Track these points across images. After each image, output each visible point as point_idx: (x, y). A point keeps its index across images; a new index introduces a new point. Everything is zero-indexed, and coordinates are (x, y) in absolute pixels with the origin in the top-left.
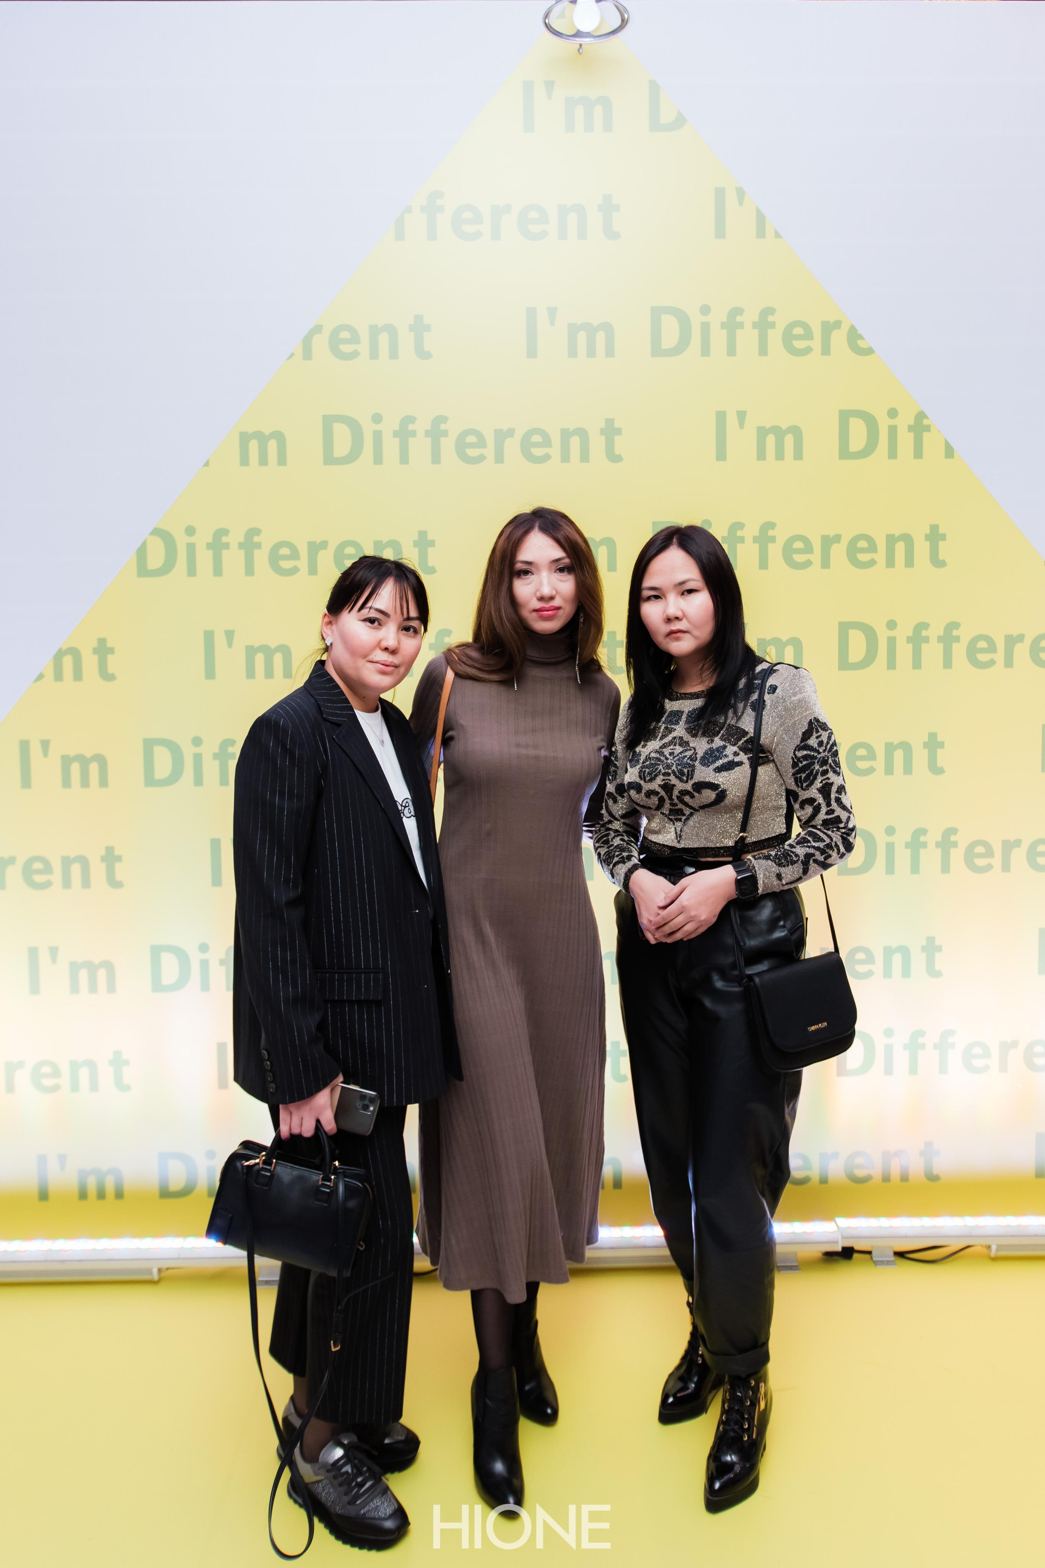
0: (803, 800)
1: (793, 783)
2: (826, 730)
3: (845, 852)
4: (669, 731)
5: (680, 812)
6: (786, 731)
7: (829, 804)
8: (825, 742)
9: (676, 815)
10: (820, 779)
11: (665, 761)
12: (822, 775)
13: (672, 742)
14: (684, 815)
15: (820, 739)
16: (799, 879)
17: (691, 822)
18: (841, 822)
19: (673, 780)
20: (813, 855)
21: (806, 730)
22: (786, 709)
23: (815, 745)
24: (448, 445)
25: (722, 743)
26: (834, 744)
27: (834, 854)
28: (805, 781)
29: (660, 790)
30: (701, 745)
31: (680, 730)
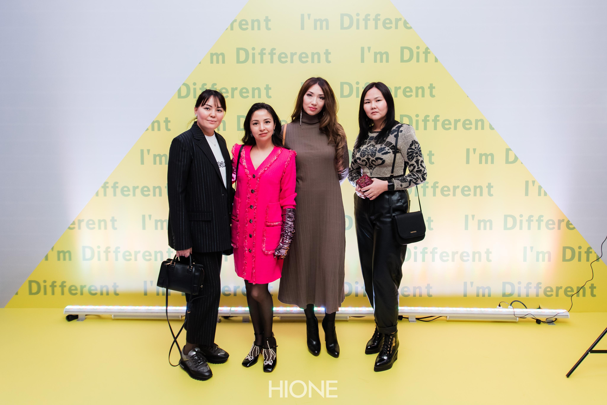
0: (410, 165)
1: (407, 160)
2: (417, 144)
3: (423, 180)
4: (370, 142)
5: (372, 166)
6: (405, 144)
7: (418, 166)
8: (417, 147)
9: (370, 167)
10: (415, 158)
11: (368, 151)
12: (416, 157)
13: (370, 145)
14: (373, 167)
15: (415, 146)
16: (408, 187)
17: (375, 170)
18: (422, 171)
19: (370, 157)
20: (412, 180)
21: (411, 144)
22: (405, 137)
23: (414, 148)
24: (276, 57)
25: (385, 146)
26: (420, 148)
27: (419, 180)
28: (411, 159)
29: (366, 160)
30: (378, 147)
31: (373, 142)
